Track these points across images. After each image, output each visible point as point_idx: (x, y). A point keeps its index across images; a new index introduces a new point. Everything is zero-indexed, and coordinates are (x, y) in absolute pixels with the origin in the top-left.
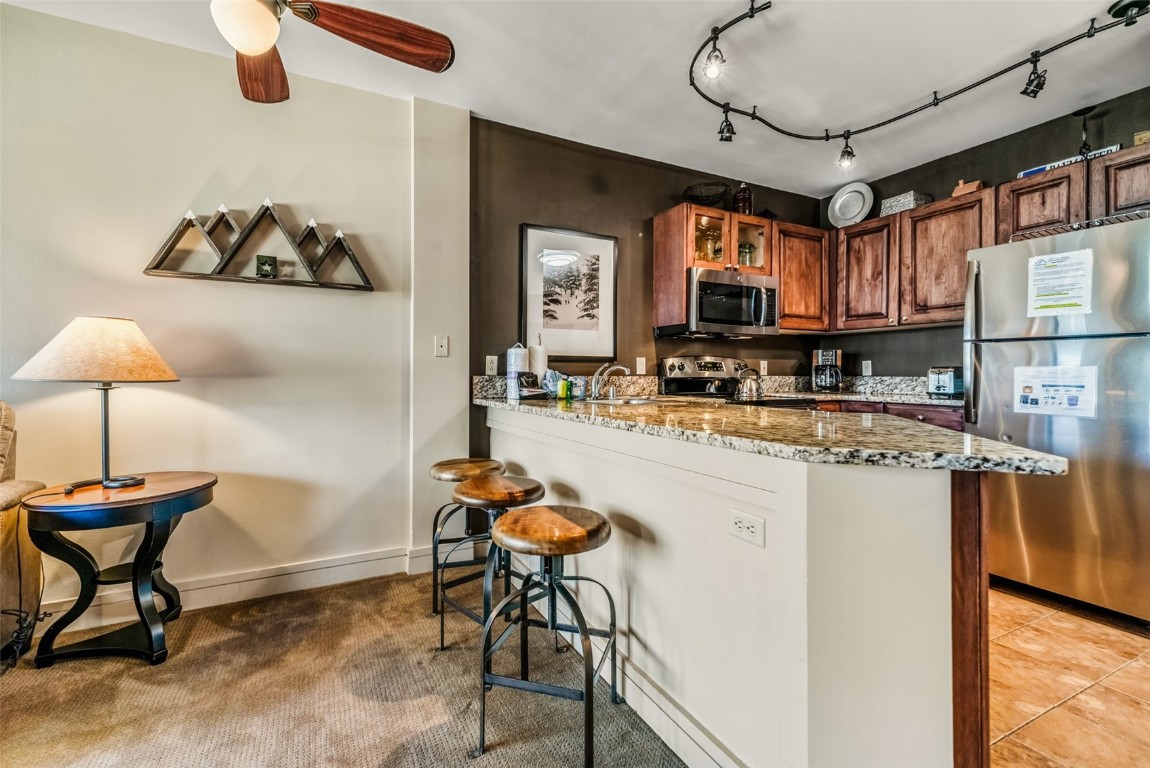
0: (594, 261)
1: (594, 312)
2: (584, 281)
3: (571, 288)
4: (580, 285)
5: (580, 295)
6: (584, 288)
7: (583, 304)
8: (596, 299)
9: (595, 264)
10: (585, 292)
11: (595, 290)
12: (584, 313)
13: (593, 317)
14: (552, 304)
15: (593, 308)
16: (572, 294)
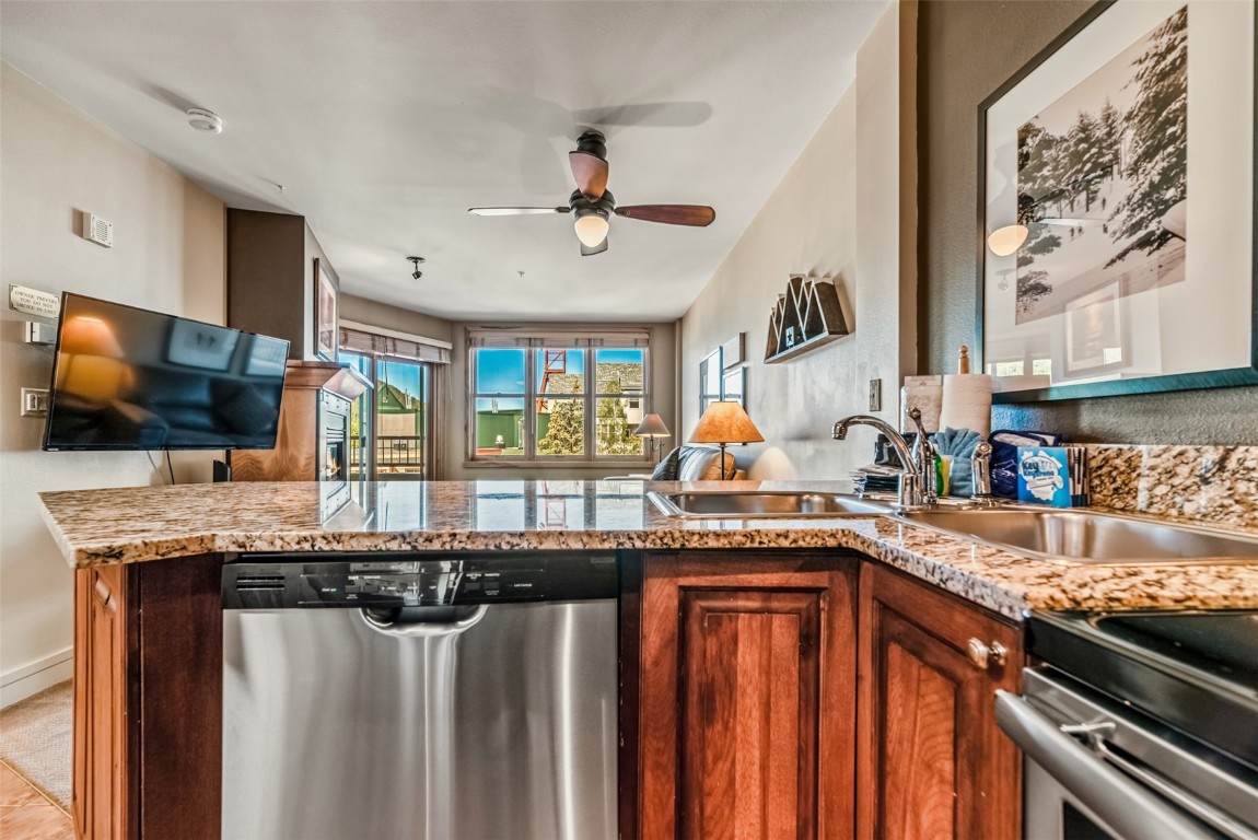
0: (1164, 42)
1: (1168, 221)
2: (1130, 133)
3: (1086, 188)
4: (1116, 158)
5: (1118, 189)
6: (1127, 159)
7: (1125, 213)
8: (1174, 174)
9: (1170, 49)
10: (1134, 170)
11: (1173, 138)
12: (1127, 242)
13: (1165, 237)
14: (1038, 257)
15: (1162, 208)
16: (1090, 200)
